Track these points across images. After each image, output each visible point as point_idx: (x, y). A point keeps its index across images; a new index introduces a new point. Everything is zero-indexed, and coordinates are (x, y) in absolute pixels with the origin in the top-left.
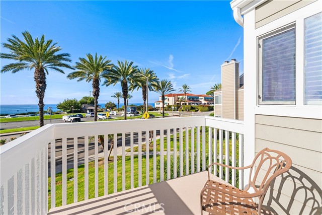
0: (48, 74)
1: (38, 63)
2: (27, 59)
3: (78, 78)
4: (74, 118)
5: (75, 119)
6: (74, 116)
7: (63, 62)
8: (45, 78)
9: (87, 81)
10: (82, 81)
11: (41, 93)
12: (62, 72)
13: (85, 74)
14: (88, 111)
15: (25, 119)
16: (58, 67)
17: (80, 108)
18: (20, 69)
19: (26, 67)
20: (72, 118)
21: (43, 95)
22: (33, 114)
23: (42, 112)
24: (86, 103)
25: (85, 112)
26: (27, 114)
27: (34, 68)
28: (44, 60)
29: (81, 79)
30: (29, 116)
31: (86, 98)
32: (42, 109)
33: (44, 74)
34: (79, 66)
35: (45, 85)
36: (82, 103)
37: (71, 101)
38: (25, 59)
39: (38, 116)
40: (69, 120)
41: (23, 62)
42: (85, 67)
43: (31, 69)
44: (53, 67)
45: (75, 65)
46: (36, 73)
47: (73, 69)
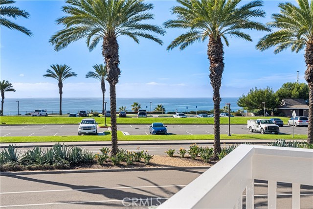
0: (228, 44)
1: (214, 29)
2: (201, 24)
3: (276, 47)
4: (267, 125)
5: (270, 128)
6: (266, 122)
7: (251, 19)
8: (222, 52)
9: (293, 50)
10: (284, 51)
11: (216, 78)
12: (248, 38)
13: (291, 35)
14: (294, 114)
15: (196, 120)
16: (242, 30)
17: (278, 105)
18: (190, 41)
19: (197, 38)
20: (264, 126)
21: (220, 83)
22: (205, 113)
23: (218, 111)
24: (289, 96)
25: (288, 114)
26: (198, 113)
27: (208, 38)
28: (221, 21)
29: (282, 47)
30: (200, 117)
31: (290, 86)
32: (217, 106)
33: (222, 45)
34: (279, 20)
35: (222, 65)
36: (282, 96)
37: (262, 93)
38: (197, 25)
39: (212, 118)
40: (259, 129)
41: (197, 29)
42: (292, 22)
43: (204, 39)
44: (235, 30)
45: (272, 21)
46: (210, 45)
47: (267, 29)
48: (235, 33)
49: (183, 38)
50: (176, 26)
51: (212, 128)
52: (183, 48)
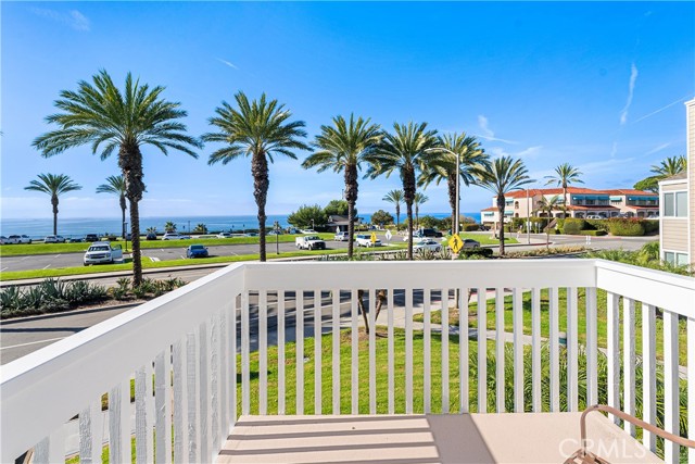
0: (272, 161)
1: (257, 145)
2: (243, 139)
3: (319, 166)
4: (314, 242)
5: (317, 243)
6: (314, 239)
7: (295, 138)
8: (267, 169)
9: (335, 170)
10: (326, 171)
11: (261, 199)
12: (293, 156)
13: (331, 156)
14: (338, 229)
15: (243, 240)
16: (286, 148)
17: (326, 222)
18: (233, 156)
19: (240, 154)
20: (311, 242)
21: (265, 201)
22: (253, 232)
23: (263, 230)
24: (335, 213)
25: (331, 230)
26: (246, 232)
27: (252, 153)
28: (265, 137)
29: (324, 167)
30: (248, 236)
31: (335, 203)
32: (262, 224)
33: (266, 162)
34: (323, 142)
35: (267, 182)
36: (329, 213)
37: (311, 210)
38: (238, 139)
39: (258, 236)
40: (307, 246)
41: (236, 144)
42: (333, 144)
43: (247, 155)
44: (280, 148)
45: (314, 140)
46: (253, 162)
47: (310, 149)
48: (280, 151)
49: (223, 152)
50: (214, 139)
51: (258, 247)
52: (225, 162)
